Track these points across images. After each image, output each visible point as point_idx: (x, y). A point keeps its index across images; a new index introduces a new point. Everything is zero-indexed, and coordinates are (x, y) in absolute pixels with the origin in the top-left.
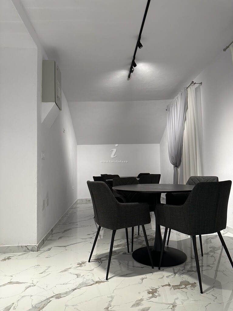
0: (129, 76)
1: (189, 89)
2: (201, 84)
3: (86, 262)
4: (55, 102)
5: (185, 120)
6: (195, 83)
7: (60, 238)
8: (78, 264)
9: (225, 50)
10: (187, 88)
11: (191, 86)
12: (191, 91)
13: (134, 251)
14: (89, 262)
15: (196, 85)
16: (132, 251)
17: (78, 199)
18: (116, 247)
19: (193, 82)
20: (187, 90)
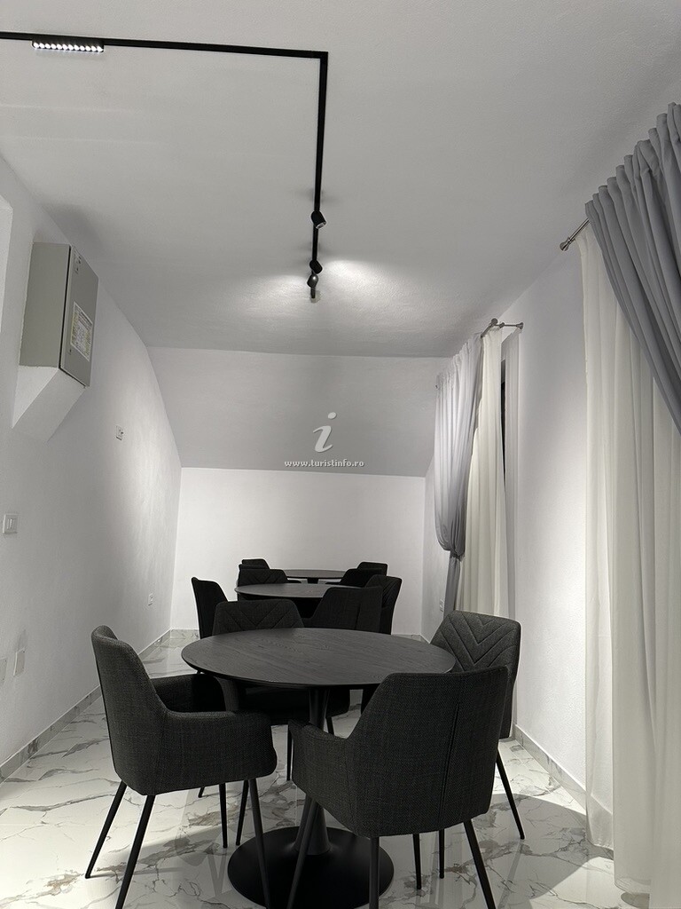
0: (313, 295)
1: (486, 338)
2: (521, 328)
3: (78, 878)
4: (60, 367)
5: (476, 425)
6: (502, 325)
7: (49, 774)
8: (50, 884)
9: (564, 247)
10: (482, 337)
11: (491, 333)
12: (491, 345)
13: (242, 842)
14: (88, 876)
15: (506, 332)
16: (238, 843)
17: (171, 629)
18: (198, 824)
19: (494, 322)
20: (482, 341)
